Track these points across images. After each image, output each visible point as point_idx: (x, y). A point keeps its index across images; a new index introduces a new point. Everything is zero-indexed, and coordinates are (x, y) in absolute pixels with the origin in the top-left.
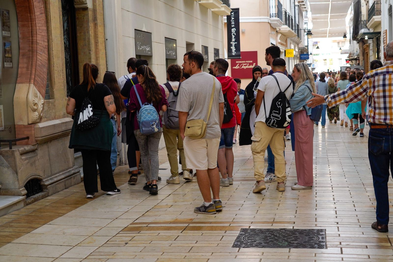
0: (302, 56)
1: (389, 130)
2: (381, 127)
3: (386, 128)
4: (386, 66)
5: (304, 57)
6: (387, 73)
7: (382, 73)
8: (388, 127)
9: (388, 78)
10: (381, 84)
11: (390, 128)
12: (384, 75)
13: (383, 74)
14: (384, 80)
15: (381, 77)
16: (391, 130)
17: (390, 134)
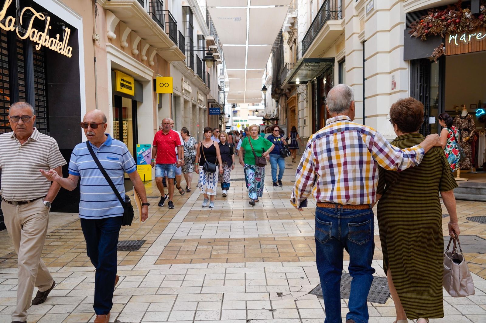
0: (211, 111)
1: (338, 211)
2: (328, 207)
3: (335, 208)
4: (329, 125)
5: (213, 112)
6: (331, 134)
7: (324, 134)
8: (337, 206)
9: (333, 139)
10: (325, 150)
11: (340, 209)
12: (328, 136)
13: (325, 136)
14: (328, 143)
15: (324, 140)
16: (340, 211)
17: (339, 217)
